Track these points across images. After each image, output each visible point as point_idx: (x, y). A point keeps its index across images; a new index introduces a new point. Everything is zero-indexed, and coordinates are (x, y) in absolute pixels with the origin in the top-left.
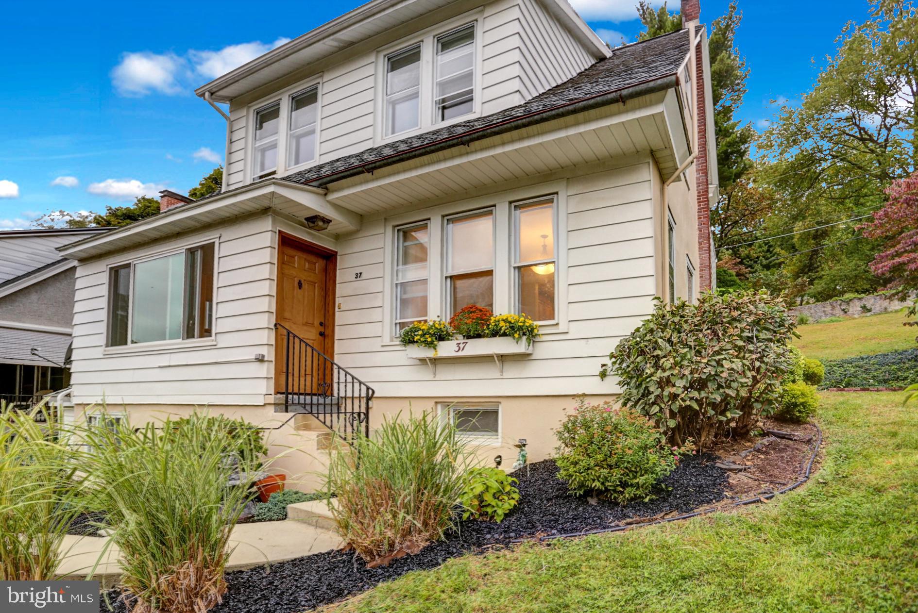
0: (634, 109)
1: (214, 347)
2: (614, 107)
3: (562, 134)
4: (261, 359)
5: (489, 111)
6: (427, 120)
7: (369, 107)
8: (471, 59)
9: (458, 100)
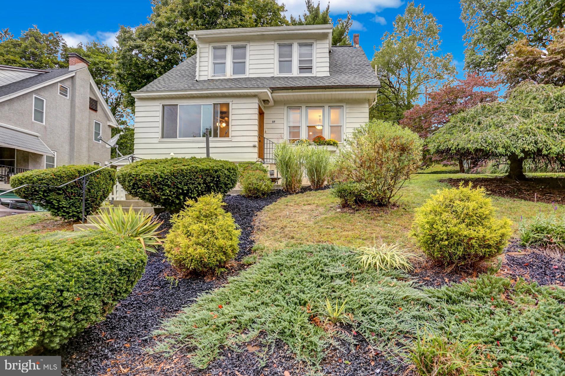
0: (370, 90)
1: (231, 141)
2: (366, 89)
3: (352, 92)
4: (254, 146)
5: (319, 75)
6: (295, 72)
7: (272, 61)
8: (311, 55)
9: (306, 68)
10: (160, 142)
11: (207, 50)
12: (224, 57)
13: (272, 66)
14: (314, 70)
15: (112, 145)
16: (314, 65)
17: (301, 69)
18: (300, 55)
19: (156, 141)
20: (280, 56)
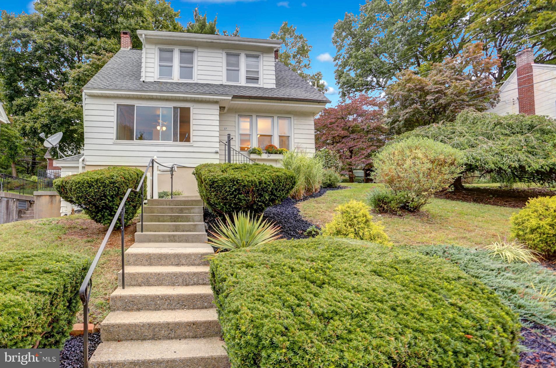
1: (192, 146)
2: (317, 103)
4: (217, 153)
5: (265, 86)
6: (242, 82)
7: (220, 69)
8: (258, 67)
9: (253, 78)
10: (114, 144)
11: (153, 51)
12: (171, 60)
13: (220, 73)
14: (261, 81)
15: (54, 145)
16: (261, 76)
17: (249, 79)
18: (247, 66)
19: (111, 142)
20: (228, 64)
